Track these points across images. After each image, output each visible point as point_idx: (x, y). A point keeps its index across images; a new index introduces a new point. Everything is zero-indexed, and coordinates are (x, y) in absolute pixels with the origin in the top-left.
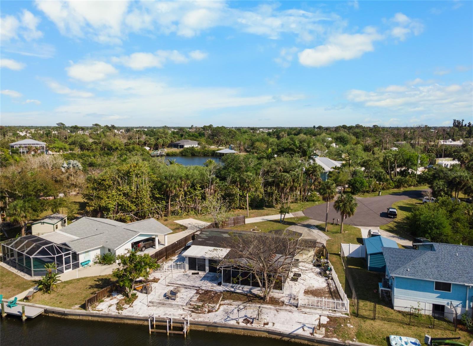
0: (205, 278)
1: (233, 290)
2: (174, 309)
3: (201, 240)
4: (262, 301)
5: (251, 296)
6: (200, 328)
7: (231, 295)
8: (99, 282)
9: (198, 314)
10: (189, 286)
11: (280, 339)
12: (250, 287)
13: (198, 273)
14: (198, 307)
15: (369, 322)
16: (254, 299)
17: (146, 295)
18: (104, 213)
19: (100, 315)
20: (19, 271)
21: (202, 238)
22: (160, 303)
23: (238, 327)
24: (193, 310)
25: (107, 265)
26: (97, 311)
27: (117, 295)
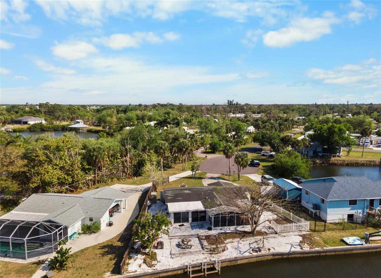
0: (193, 227)
1: (223, 231)
2: (196, 255)
3: (170, 198)
4: (251, 234)
5: (240, 233)
6: (225, 264)
7: (227, 235)
8: (105, 249)
9: (217, 254)
10: (188, 235)
11: (282, 257)
12: (235, 226)
13: (183, 225)
14: (213, 249)
15: (323, 233)
16: (245, 235)
17: (162, 250)
18: (47, 188)
19: (138, 275)
21: (170, 197)
22: (180, 254)
23: (253, 256)
24: (211, 252)
25: (93, 233)
26: (132, 272)
27: (137, 256)
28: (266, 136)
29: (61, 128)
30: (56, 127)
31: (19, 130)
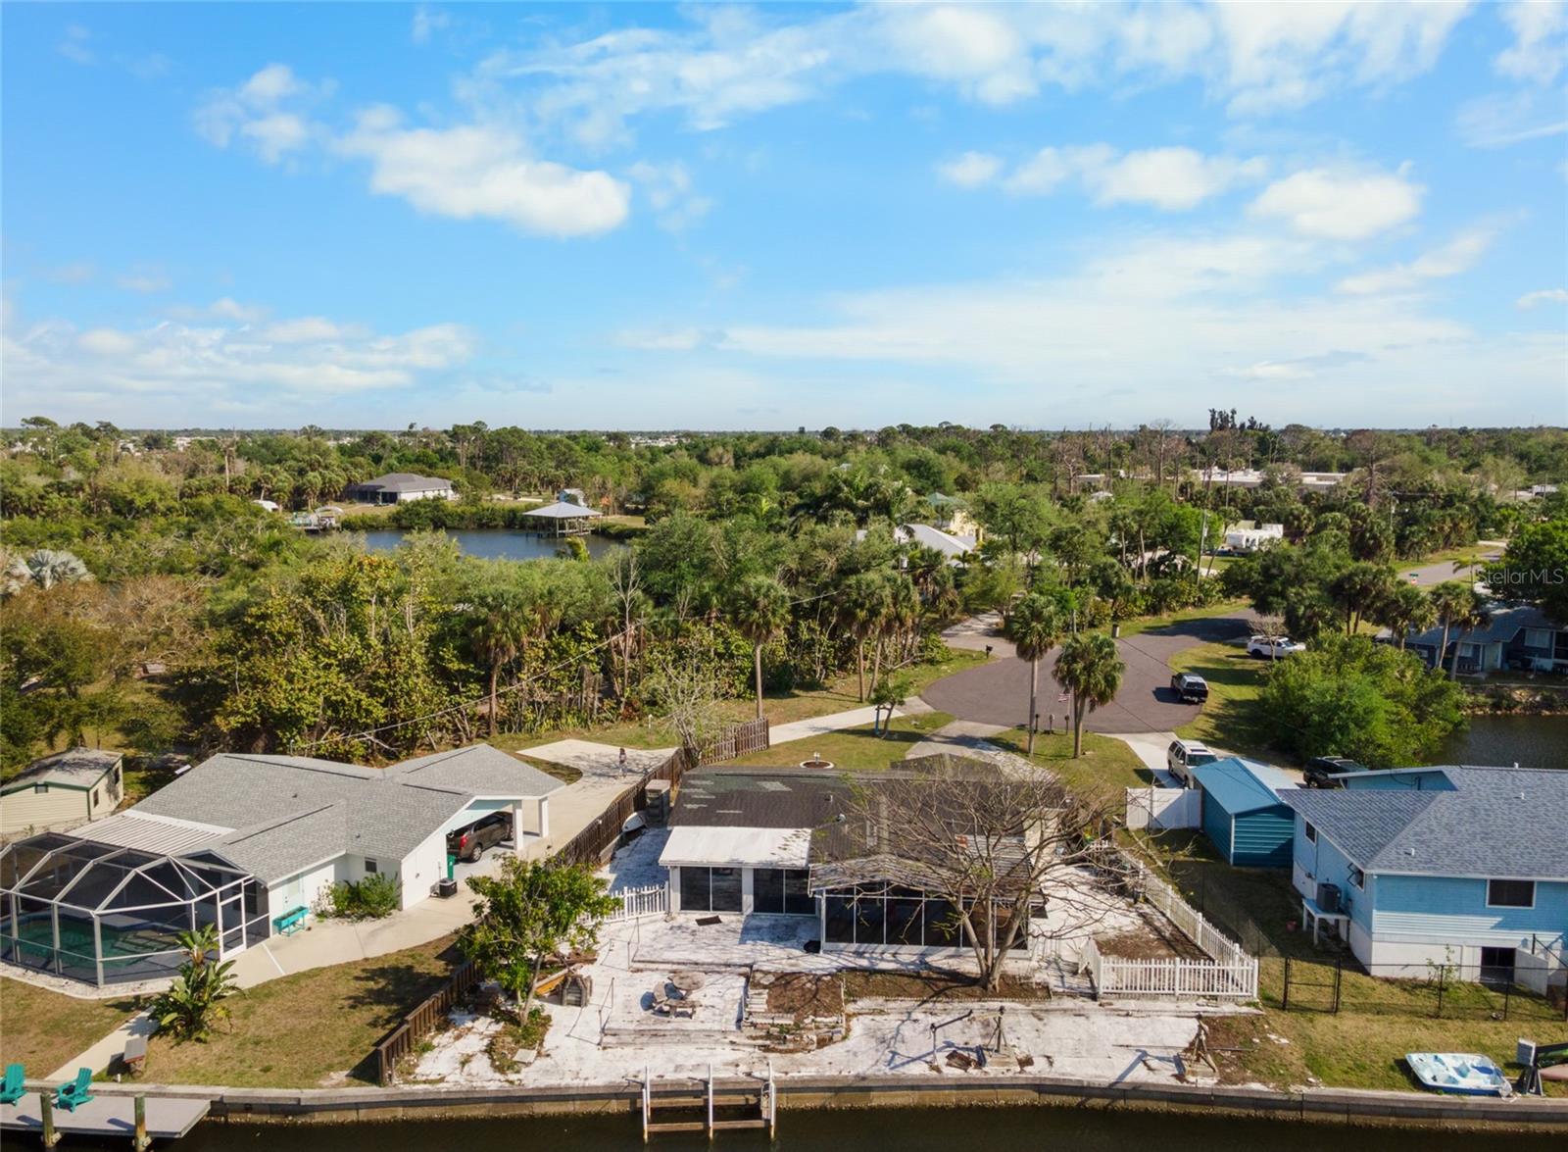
0: (748, 933)
1: (864, 963)
2: (701, 1046)
3: (695, 806)
4: (977, 990)
5: (935, 976)
6: (809, 1099)
7: (868, 981)
8: (377, 983)
9: (789, 1055)
10: (712, 964)
11: (1079, 1105)
12: (922, 948)
13: (716, 920)
14: (781, 1032)
15: (1324, 1022)
16: (951, 988)
17: (579, 1008)
18: (281, 734)
19: (443, 1096)
20: (30, 973)
21: (697, 801)
22: (641, 1033)
23: (942, 1083)
24: (768, 1042)
25: (370, 918)
26: (425, 1082)
27: (473, 1021)
28: (1282, 571)
29: (503, 516)
30: (488, 513)
31: (363, 522)
